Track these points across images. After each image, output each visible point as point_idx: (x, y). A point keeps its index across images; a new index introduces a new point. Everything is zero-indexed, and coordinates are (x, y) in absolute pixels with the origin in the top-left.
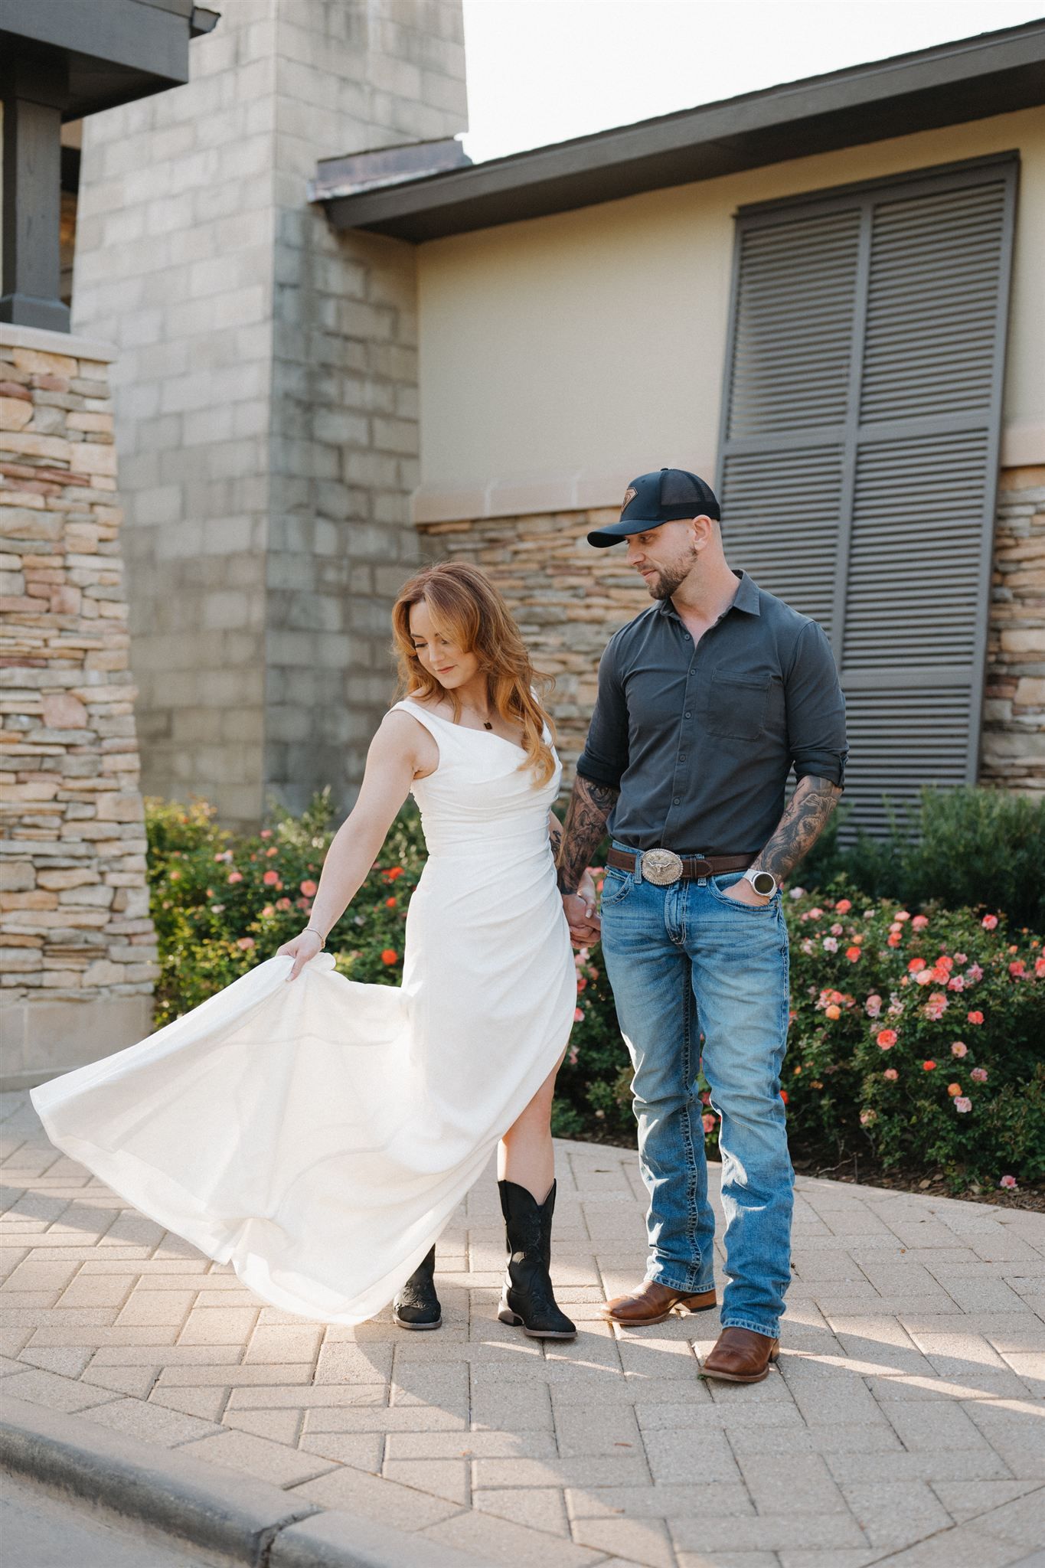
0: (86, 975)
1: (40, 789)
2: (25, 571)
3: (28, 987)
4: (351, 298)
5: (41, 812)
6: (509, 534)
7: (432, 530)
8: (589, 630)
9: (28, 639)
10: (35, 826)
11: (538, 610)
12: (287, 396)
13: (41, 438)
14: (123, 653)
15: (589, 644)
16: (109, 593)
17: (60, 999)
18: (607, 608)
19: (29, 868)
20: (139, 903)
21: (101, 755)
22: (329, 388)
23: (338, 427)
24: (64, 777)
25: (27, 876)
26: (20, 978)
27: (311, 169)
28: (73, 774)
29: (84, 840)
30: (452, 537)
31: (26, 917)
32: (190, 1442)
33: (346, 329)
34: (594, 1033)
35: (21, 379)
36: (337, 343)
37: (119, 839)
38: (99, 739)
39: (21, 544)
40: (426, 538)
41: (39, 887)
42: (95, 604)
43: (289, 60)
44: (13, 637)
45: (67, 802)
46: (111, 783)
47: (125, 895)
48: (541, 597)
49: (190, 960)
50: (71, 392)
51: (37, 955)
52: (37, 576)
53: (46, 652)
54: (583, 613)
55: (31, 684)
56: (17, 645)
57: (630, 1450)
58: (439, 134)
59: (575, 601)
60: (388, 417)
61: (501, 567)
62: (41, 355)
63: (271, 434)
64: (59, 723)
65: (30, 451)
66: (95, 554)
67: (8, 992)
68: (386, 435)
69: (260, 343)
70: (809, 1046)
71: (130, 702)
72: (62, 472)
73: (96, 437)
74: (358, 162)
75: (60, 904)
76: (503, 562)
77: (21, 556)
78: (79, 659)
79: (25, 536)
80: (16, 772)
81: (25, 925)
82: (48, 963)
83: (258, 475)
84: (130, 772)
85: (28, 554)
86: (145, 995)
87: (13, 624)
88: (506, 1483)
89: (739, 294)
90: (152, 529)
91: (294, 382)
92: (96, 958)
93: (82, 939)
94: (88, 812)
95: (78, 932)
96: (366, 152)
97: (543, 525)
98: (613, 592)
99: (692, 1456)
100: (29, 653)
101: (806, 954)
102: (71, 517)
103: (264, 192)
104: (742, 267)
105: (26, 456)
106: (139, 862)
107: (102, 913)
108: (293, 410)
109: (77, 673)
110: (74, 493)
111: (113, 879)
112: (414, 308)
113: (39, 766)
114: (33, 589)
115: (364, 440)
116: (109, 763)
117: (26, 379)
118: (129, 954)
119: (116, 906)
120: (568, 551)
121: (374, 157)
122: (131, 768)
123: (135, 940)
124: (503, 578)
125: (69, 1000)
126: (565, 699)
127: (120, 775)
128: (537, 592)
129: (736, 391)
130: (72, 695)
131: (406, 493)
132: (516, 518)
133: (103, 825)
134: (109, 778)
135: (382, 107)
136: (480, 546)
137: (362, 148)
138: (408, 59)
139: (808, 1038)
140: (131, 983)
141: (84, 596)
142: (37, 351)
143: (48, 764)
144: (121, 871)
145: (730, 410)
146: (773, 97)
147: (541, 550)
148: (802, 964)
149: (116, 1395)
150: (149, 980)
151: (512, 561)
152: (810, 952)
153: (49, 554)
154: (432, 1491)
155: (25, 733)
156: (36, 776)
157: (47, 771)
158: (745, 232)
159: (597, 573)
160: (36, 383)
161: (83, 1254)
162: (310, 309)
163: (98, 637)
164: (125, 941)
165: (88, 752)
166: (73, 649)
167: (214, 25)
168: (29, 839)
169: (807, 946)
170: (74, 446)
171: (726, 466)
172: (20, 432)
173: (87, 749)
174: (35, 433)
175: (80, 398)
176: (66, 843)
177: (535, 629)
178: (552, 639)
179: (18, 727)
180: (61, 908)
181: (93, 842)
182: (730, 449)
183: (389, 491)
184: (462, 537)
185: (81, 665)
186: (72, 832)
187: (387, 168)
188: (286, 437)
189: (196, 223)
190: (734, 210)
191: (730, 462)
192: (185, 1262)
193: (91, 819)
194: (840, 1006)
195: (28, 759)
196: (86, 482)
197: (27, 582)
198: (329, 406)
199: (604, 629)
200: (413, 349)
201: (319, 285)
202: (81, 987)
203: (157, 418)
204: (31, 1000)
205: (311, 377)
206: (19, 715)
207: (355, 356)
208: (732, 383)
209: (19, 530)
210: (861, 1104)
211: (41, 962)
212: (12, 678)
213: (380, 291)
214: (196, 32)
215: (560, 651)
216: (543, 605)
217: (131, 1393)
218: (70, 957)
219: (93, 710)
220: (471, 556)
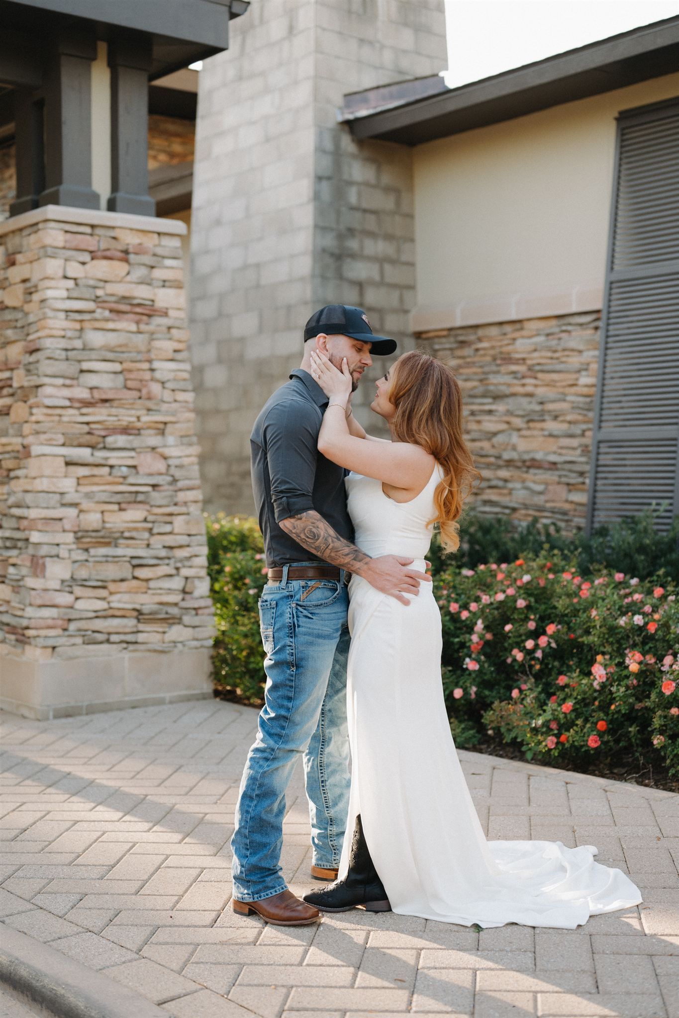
0: (166, 635)
1: (135, 514)
2: (125, 373)
3: (128, 643)
4: (367, 184)
5: (136, 529)
6: (472, 338)
7: (424, 336)
8: (524, 401)
9: (127, 417)
10: (132, 538)
11: (492, 388)
12: (324, 250)
13: (133, 286)
14: (190, 425)
15: (524, 410)
16: (181, 385)
17: (149, 651)
18: (536, 386)
19: (128, 565)
20: (203, 587)
21: (176, 491)
22: (353, 244)
23: (360, 270)
24: (152, 506)
25: (126, 571)
26: (122, 637)
27: (339, 100)
28: (158, 503)
29: (164, 547)
30: (436, 340)
31: (126, 597)
32: (113, 966)
33: (365, 205)
34: (486, 678)
35: (120, 247)
36: (358, 215)
37: (188, 546)
38: (175, 481)
39: (122, 355)
40: (420, 341)
41: (135, 578)
42: (171, 393)
43: (324, 29)
44: (116, 416)
45: (153, 522)
46: (183, 509)
47: (193, 582)
48: (494, 379)
49: (235, 625)
50: (155, 255)
51: (133, 622)
52: (132, 376)
53: (138, 425)
54: (521, 390)
55: (128, 446)
56: (119, 420)
57: (404, 984)
58: (428, 73)
59: (516, 382)
60: (393, 262)
61: (468, 360)
62: (134, 232)
63: (313, 276)
64: (147, 471)
65: (127, 294)
66: (172, 360)
67: (115, 646)
68: (392, 274)
69: (306, 217)
70: (618, 690)
71: (196, 456)
72: (148, 307)
73: (171, 284)
74: (372, 95)
75: (149, 589)
76: (469, 356)
77: (121, 363)
78: (161, 429)
79: (124, 349)
80: (119, 503)
81: (125, 603)
82: (141, 627)
83: (306, 303)
84: (196, 502)
85: (126, 361)
86: (208, 647)
87: (116, 407)
88: (308, 1006)
89: (620, 171)
90: (242, 340)
91: (329, 241)
92: (174, 624)
93: (164, 611)
94: (168, 528)
95: (161, 607)
96: (378, 88)
97: (494, 331)
98: (540, 375)
99: (444, 991)
100: (127, 426)
101: (621, 627)
102: (155, 336)
103: (308, 117)
104: (621, 153)
105: (124, 298)
106: (203, 561)
107: (177, 595)
108: (330, 261)
109: (159, 438)
110: (157, 320)
111: (185, 572)
112: (411, 188)
113: (135, 499)
114: (130, 384)
115: (377, 277)
116: (182, 496)
117: (124, 248)
118: (196, 621)
119: (187, 590)
120: (510, 348)
121: (382, 91)
122: (196, 499)
123: (200, 612)
124: (468, 367)
125: (155, 651)
126: (509, 447)
127: (189, 504)
128: (491, 376)
129: (618, 237)
130: (157, 453)
131: (406, 312)
132: (477, 327)
133: (178, 538)
134: (182, 506)
135: (388, 57)
136: (454, 346)
137: (374, 84)
138: (406, 25)
139: (617, 686)
140: (197, 640)
141: (164, 388)
142: (131, 229)
143: (141, 497)
144: (191, 567)
145: (613, 250)
146: (634, 36)
147: (493, 348)
148: (618, 633)
149: (80, 929)
150: (210, 638)
151: (475, 355)
152: (624, 625)
153: (140, 361)
154: (255, 1010)
155: (125, 478)
156: (132, 506)
157: (140, 502)
158: (623, 129)
159: (529, 362)
160: (131, 250)
161: (108, 826)
162: (339, 193)
163: (174, 414)
164: (193, 612)
165: (167, 490)
166: (156, 422)
167: (246, 10)
168: (128, 546)
169: (622, 621)
170: (156, 290)
171: (611, 289)
172: (120, 282)
173: (166, 487)
174: (131, 282)
175: (160, 259)
176: (152, 549)
177: (490, 400)
178: (500, 407)
179: (119, 474)
180: (150, 592)
181: (171, 548)
182: (614, 277)
183: (395, 311)
184: (444, 340)
185: (162, 433)
186: (157, 542)
187: (392, 97)
188: (324, 277)
189: (268, 140)
190: (616, 115)
191: (614, 285)
192: (170, 834)
193: (171, 533)
194: (640, 663)
195: (126, 495)
196: (165, 314)
197: (126, 380)
198: (353, 256)
199: (534, 400)
200: (410, 216)
201: (346, 177)
202: (164, 642)
203: (245, 267)
204: (131, 651)
205: (341, 237)
206: (120, 466)
207: (371, 223)
208: (615, 232)
209: (120, 346)
210: (652, 731)
211: (136, 626)
212: (115, 442)
213: (387, 179)
214: (233, 16)
215: (506, 415)
216: (495, 385)
217: (91, 929)
218: (155, 623)
219: (171, 462)
220: (448, 352)
